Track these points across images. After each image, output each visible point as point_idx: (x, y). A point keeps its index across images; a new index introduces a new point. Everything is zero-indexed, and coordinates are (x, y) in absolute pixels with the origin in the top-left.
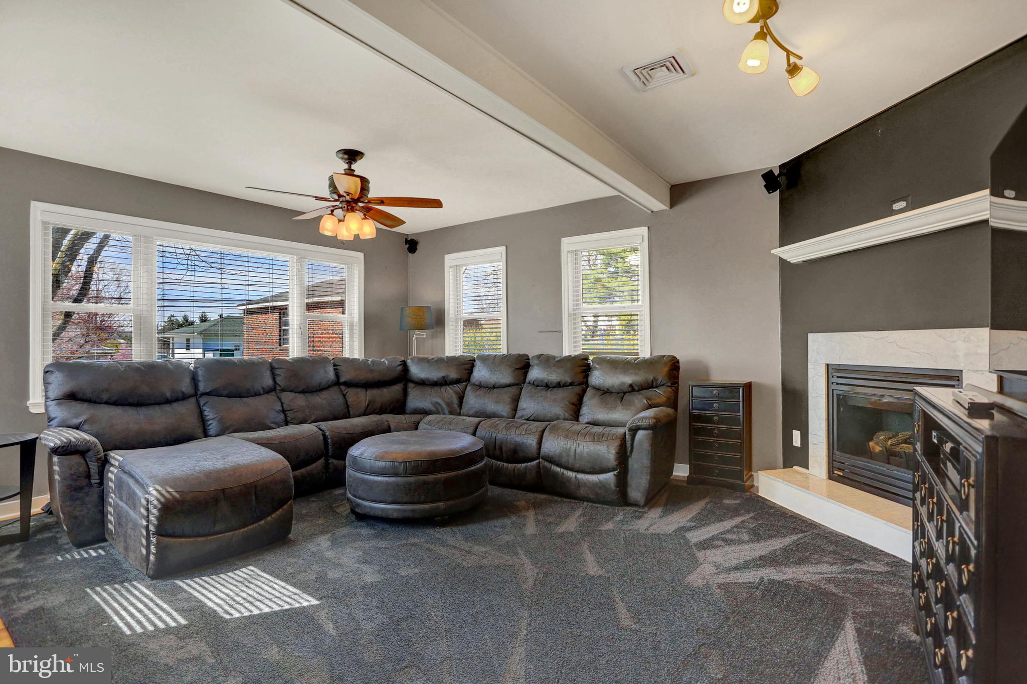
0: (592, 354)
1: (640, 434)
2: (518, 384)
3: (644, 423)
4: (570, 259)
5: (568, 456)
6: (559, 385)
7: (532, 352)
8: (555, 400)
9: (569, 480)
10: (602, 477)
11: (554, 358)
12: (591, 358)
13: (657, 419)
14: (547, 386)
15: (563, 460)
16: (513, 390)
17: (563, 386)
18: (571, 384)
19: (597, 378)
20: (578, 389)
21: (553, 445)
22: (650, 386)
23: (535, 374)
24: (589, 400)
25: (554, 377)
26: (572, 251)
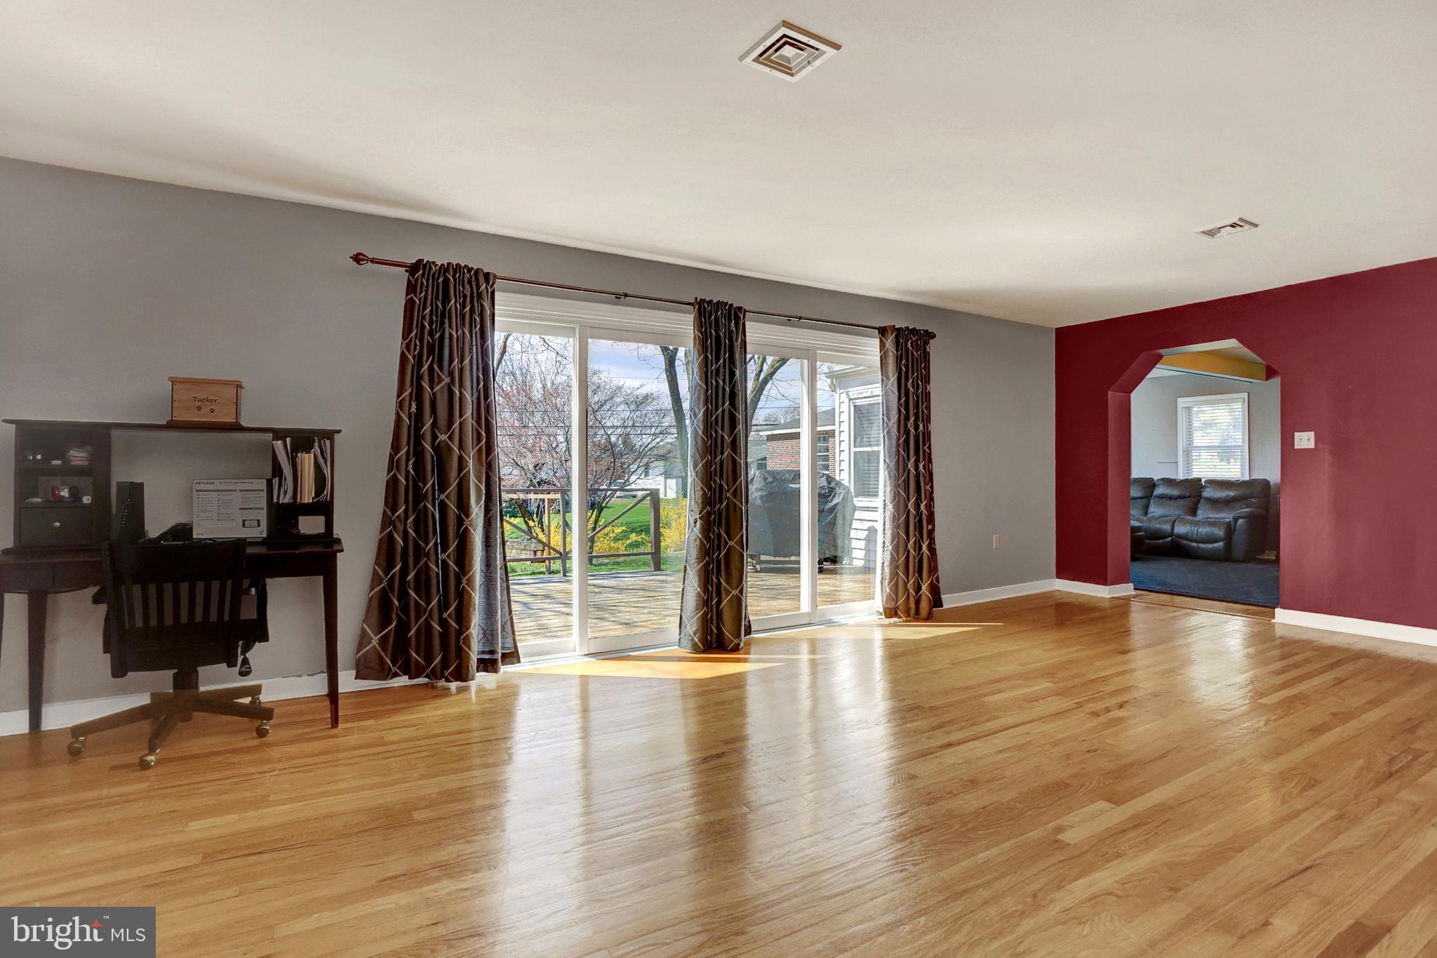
0: (1204, 478)
1: (1240, 521)
2: (1145, 497)
3: (1243, 515)
4: (1184, 413)
5: (1192, 534)
6: (1179, 497)
7: (1156, 477)
8: (1177, 506)
9: (1193, 547)
10: (1216, 545)
11: (1175, 480)
12: (1203, 480)
13: (1251, 512)
14: (1171, 498)
15: (1190, 535)
16: (1144, 501)
17: (1183, 498)
18: (1189, 497)
19: (1207, 493)
20: (1194, 500)
21: (1180, 529)
22: (1249, 496)
23: (1159, 491)
24: (1203, 506)
25: (1175, 492)
26: (1186, 408)
